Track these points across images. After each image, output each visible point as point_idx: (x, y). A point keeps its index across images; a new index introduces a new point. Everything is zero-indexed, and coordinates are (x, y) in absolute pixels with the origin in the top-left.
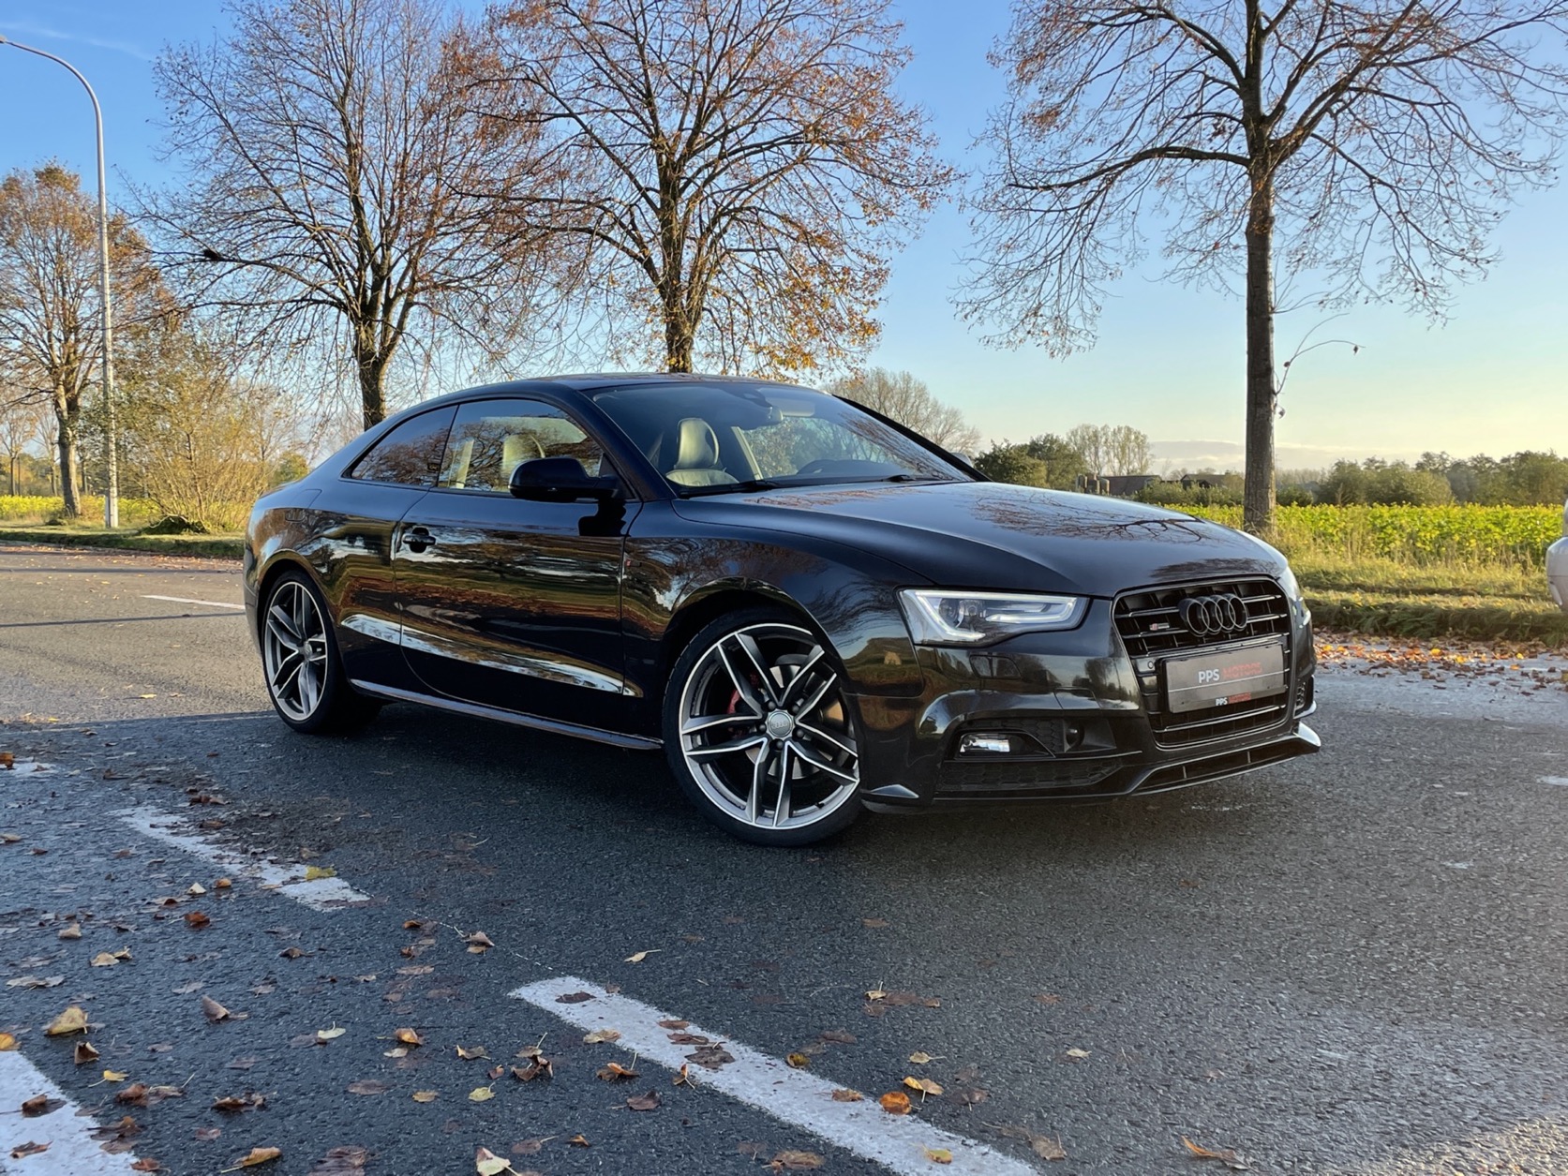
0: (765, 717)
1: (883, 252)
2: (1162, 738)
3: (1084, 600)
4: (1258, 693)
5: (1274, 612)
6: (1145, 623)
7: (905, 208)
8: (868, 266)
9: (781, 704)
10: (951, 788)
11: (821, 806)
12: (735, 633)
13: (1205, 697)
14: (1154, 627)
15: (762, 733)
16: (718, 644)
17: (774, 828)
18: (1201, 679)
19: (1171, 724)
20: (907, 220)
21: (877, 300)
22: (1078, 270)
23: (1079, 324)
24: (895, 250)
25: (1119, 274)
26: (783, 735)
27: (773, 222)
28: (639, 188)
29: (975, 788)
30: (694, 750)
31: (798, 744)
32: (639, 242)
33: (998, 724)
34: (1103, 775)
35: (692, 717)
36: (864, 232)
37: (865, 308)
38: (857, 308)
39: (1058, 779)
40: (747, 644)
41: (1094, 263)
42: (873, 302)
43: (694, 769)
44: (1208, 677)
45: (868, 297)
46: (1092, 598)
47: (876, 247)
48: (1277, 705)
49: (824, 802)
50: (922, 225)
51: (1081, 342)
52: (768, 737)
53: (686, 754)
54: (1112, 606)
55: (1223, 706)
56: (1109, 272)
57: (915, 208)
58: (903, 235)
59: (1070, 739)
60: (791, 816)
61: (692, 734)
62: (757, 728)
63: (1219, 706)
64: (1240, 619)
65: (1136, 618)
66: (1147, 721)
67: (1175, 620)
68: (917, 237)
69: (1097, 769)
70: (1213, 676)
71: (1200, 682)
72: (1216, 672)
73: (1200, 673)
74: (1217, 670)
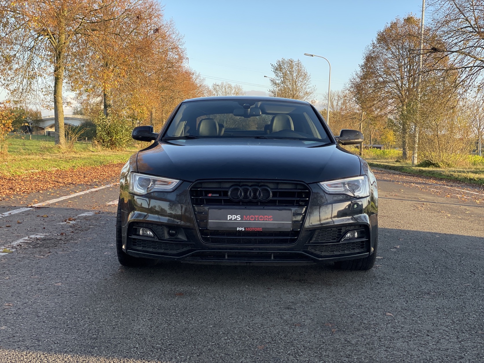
2: (206, 240)
14: (210, 195)
19: (210, 235)
46: (184, 181)
66: (198, 231)
70: (237, 218)
71: (228, 219)
72: (239, 217)
73: (228, 216)
74: (240, 216)
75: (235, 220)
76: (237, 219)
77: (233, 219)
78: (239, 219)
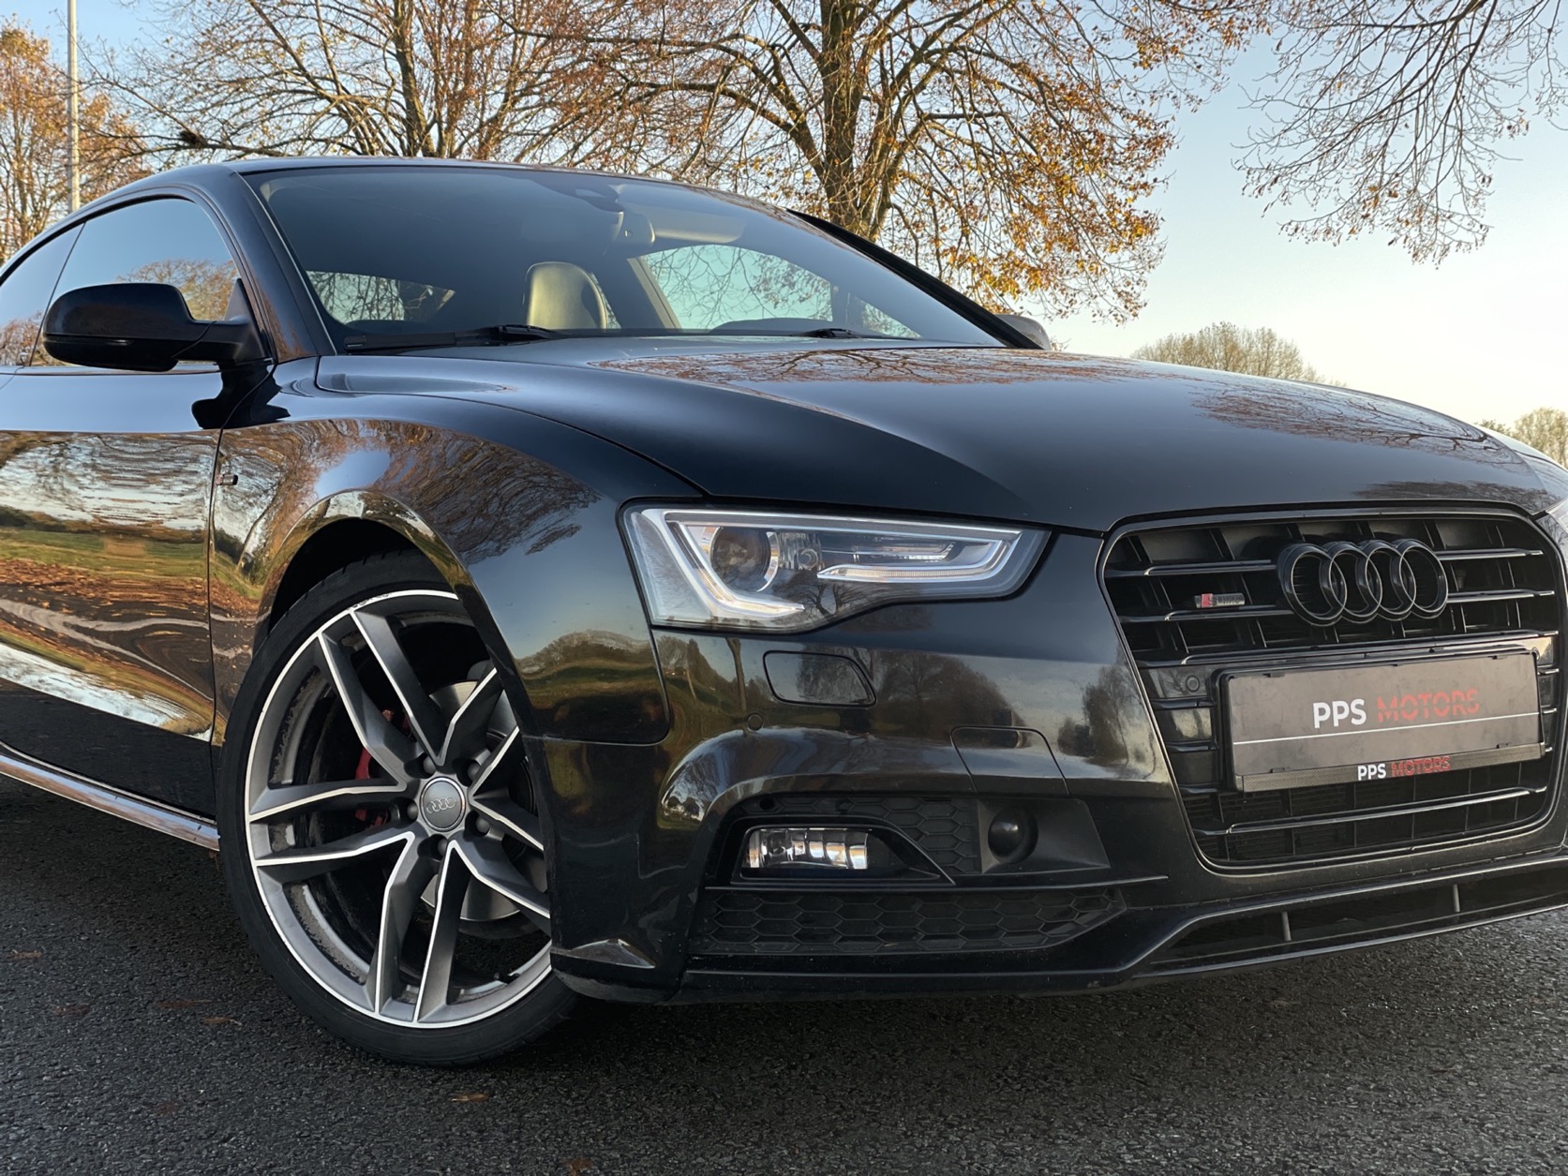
0: (413, 789)
1: (1161, 111)
2: (1220, 849)
3: (1038, 537)
4: (1468, 756)
5: (1522, 585)
6: (1183, 590)
7: (1202, 44)
8: (1138, 132)
9: (441, 760)
10: (728, 949)
11: (509, 980)
12: (351, 611)
13: (1330, 761)
14: (1206, 600)
15: (408, 821)
16: (319, 634)
17: (415, 1024)
18: (1318, 719)
19: (1243, 819)
20: (1200, 61)
21: (1150, 182)
22: (1452, 121)
23: (1458, 206)
24: (1186, 108)
25: (1523, 126)
26: (449, 827)
27: (997, 71)
28: (793, 26)
29: (786, 949)
30: (275, 855)
31: (471, 845)
32: (790, 104)
33: (828, 806)
34: (1079, 928)
35: (272, 786)
36: (1130, 78)
37: (1131, 194)
38: (1121, 195)
39: (967, 934)
40: (374, 632)
41: (1482, 109)
42: (1145, 186)
43: (270, 897)
44: (1337, 717)
45: (1137, 177)
46: (1056, 531)
47: (1148, 101)
48: (1526, 786)
49: (519, 971)
50: (1225, 69)
51: (1462, 235)
52: (419, 831)
53: (255, 864)
54: (1101, 555)
55: (1376, 781)
56: (1506, 123)
57: (1216, 45)
58: (1194, 84)
59: (1000, 845)
60: (452, 999)
61: (270, 821)
62: (398, 810)
63: (1366, 782)
64: (1429, 593)
65: (1164, 579)
66: (1183, 812)
67: (1261, 587)
68: (1216, 88)
69: (1067, 913)
70: (1352, 715)
71: (1317, 726)
72: (1358, 707)
73: (1317, 706)
74: (1361, 702)
75: (1346, 724)
76: (1354, 721)
77: (1336, 724)
78: (1358, 717)
